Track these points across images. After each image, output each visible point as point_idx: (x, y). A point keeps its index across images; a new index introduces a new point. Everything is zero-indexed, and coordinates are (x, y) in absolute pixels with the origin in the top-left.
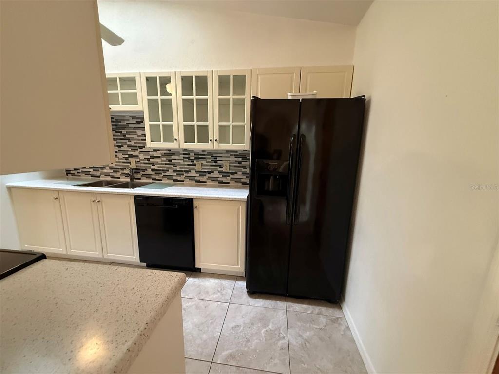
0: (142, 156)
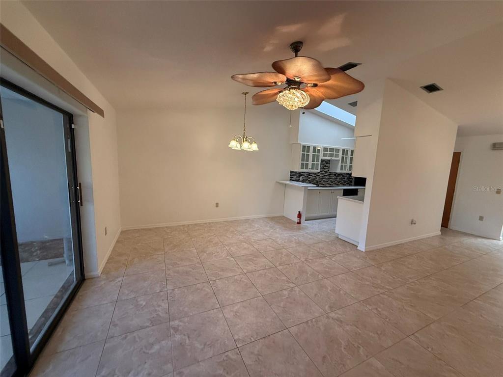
0: (321, 176)
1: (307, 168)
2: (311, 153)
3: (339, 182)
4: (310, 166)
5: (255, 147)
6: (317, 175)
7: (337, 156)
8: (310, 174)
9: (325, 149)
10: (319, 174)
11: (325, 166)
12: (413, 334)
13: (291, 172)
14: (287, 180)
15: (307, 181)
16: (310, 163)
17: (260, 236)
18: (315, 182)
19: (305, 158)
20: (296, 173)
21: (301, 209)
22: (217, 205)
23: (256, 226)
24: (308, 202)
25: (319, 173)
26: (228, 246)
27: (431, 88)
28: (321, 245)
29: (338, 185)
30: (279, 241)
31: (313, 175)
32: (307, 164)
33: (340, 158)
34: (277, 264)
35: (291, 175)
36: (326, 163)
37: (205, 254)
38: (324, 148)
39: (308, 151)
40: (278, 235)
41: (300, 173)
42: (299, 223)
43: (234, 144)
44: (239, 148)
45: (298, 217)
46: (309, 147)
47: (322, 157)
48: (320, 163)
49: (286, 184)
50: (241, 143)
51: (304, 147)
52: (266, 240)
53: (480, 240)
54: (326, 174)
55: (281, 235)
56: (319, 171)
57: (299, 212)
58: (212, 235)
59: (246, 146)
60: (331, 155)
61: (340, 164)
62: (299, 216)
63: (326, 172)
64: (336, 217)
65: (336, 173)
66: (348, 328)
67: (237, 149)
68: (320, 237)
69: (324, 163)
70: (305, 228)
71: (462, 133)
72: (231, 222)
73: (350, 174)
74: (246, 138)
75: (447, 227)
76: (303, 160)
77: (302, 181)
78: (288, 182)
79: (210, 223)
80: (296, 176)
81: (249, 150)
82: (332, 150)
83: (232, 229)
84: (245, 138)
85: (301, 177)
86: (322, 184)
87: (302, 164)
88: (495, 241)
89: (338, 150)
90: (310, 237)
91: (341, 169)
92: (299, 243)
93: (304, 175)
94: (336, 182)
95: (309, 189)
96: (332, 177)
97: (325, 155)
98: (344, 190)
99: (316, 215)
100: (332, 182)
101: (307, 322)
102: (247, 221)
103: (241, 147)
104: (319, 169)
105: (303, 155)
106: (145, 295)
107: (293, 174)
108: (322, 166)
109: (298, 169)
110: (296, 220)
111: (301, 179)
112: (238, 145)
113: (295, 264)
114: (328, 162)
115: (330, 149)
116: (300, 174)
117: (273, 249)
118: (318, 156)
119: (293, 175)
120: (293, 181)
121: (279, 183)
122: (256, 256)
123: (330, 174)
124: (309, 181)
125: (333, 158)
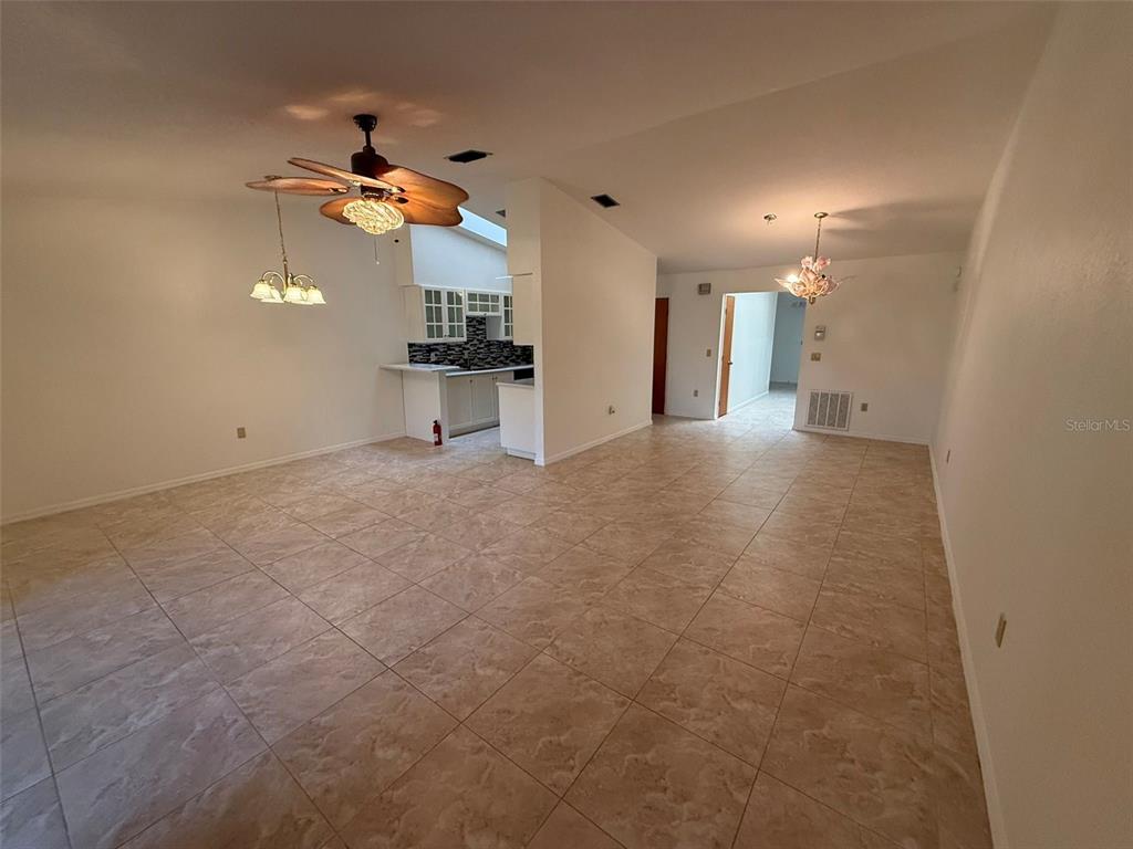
0: (472, 348)
1: (440, 335)
2: (445, 305)
3: (507, 358)
4: (446, 331)
5: (315, 297)
6: (465, 349)
7: (495, 308)
8: (448, 347)
9: (472, 296)
10: (468, 346)
11: (478, 329)
12: (583, 541)
13: (410, 345)
14: (404, 363)
15: (447, 361)
16: (446, 324)
17: (358, 477)
18: (462, 361)
19: (433, 314)
20: (421, 346)
21: (438, 417)
22: (241, 433)
23: (348, 462)
24: (451, 402)
25: (466, 343)
26: (289, 506)
27: (606, 201)
28: (477, 470)
29: (507, 365)
30: (400, 480)
31: (457, 349)
32: (440, 328)
33: (501, 313)
34: (398, 512)
35: (410, 352)
36: (477, 324)
37: (234, 532)
38: (470, 295)
39: (438, 301)
40: (395, 470)
41: (428, 346)
42: (439, 443)
43: (263, 292)
44: (278, 300)
45: (435, 432)
46: (438, 293)
47: (466, 312)
48: (464, 324)
49: (402, 371)
50: (280, 289)
51: (428, 293)
52: (370, 482)
53: (694, 423)
54: (482, 346)
55: (401, 469)
56: (465, 339)
57: (436, 422)
58: (242, 498)
59: (294, 295)
60: (486, 308)
61: (503, 324)
62: (437, 429)
63: (481, 342)
64: (499, 425)
65: (501, 342)
66: (503, 558)
67: (271, 301)
68: (476, 458)
69: (474, 323)
70: (452, 449)
71: (665, 270)
72: (287, 465)
73: (512, 342)
74: (292, 278)
75: (663, 413)
76: (430, 319)
77: (436, 363)
78: (408, 367)
79: (228, 477)
80: (420, 353)
81: (303, 303)
82: (484, 297)
83: (290, 478)
84: (288, 278)
85: (433, 354)
86: (475, 365)
87: (430, 328)
88: (709, 422)
89: (495, 298)
90: (457, 461)
91: (507, 334)
92: (438, 475)
93: (437, 350)
94: (502, 358)
95: (448, 377)
96: (493, 349)
97: (472, 308)
98: (516, 371)
99: (470, 423)
100: (495, 359)
101: (447, 569)
102: (323, 457)
103: (283, 297)
104: (465, 334)
105: (429, 309)
106: (101, 626)
107: (414, 348)
108: (471, 329)
109: (423, 338)
110: (432, 438)
111: (433, 357)
112: (276, 294)
113: (430, 506)
114: (482, 321)
115: (480, 295)
116: (430, 349)
117: (386, 494)
118: (460, 310)
119: (415, 351)
120: (416, 362)
121: (386, 369)
122: (353, 511)
123: (489, 344)
124: (450, 360)
125: (490, 314)
